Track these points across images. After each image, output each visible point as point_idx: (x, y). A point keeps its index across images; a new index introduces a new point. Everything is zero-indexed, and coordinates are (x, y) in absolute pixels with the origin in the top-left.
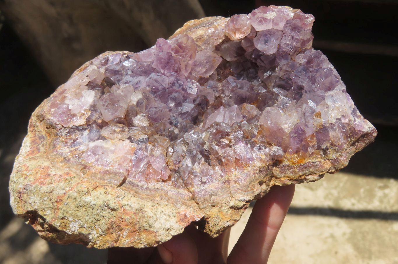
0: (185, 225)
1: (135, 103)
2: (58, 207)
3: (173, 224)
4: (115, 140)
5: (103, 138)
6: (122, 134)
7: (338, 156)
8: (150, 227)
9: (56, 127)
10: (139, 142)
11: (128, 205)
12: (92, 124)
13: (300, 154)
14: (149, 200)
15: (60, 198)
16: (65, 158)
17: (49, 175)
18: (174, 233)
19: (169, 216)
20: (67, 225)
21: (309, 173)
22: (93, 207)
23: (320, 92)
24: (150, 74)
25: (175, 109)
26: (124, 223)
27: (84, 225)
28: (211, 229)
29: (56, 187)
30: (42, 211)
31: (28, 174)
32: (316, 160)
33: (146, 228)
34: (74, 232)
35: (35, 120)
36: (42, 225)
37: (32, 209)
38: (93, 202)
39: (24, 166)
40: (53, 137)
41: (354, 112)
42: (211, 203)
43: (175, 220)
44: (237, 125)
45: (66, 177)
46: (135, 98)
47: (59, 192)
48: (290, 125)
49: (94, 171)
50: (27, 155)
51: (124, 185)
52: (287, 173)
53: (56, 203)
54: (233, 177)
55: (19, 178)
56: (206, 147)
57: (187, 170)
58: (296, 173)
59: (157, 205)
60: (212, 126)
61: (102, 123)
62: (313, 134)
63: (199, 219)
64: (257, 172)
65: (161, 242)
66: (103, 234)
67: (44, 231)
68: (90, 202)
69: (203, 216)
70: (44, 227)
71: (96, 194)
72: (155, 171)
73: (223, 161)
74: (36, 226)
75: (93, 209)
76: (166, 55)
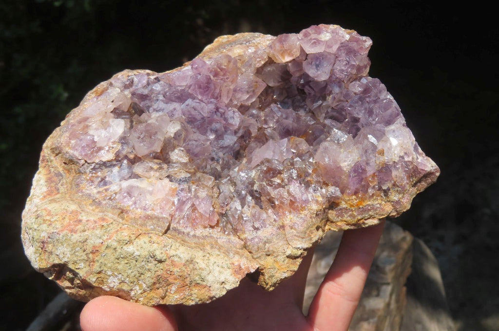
0: (241, 277)
1: (172, 135)
2: (93, 259)
3: (227, 277)
4: (152, 179)
5: (137, 176)
6: (161, 172)
7: (401, 198)
8: (203, 280)
9: (78, 163)
10: (180, 181)
11: (176, 255)
12: (122, 159)
13: (360, 196)
14: (199, 250)
15: (97, 249)
16: (94, 200)
17: (80, 221)
18: (230, 286)
19: (222, 267)
20: (105, 280)
21: (369, 217)
22: (136, 258)
23: (379, 126)
24: (186, 100)
25: (215, 143)
26: (172, 277)
27: (125, 279)
28: (267, 281)
29: (90, 235)
30: (73, 264)
31: (52, 220)
32: (377, 202)
33: (198, 282)
34: (113, 288)
35: (49, 153)
36: (71, 281)
37: (60, 262)
38: (137, 253)
39: (45, 209)
40: (75, 174)
41: (416, 149)
42: (266, 252)
43: (229, 272)
44: (290, 162)
45: (101, 223)
46: (173, 129)
47: (94, 241)
48: (350, 163)
49: (133, 216)
50: (45, 197)
51: (169, 232)
52: (344, 217)
53: (91, 254)
54: (288, 222)
55: (41, 225)
56: (255, 187)
57: (237, 214)
58: (354, 217)
59: (208, 255)
60: (262, 163)
61: (135, 158)
62: (374, 174)
63: (254, 270)
64: (314, 215)
65: (215, 297)
66: (148, 289)
67: (73, 288)
68: (134, 253)
69: (257, 266)
70: (75, 282)
71: (139, 243)
72: (201, 215)
73: (277, 203)
74: (62, 282)
75: (136, 261)
76: (205, 78)
